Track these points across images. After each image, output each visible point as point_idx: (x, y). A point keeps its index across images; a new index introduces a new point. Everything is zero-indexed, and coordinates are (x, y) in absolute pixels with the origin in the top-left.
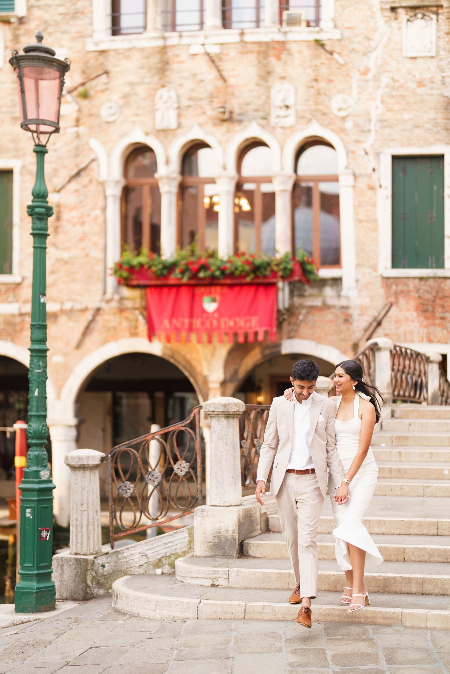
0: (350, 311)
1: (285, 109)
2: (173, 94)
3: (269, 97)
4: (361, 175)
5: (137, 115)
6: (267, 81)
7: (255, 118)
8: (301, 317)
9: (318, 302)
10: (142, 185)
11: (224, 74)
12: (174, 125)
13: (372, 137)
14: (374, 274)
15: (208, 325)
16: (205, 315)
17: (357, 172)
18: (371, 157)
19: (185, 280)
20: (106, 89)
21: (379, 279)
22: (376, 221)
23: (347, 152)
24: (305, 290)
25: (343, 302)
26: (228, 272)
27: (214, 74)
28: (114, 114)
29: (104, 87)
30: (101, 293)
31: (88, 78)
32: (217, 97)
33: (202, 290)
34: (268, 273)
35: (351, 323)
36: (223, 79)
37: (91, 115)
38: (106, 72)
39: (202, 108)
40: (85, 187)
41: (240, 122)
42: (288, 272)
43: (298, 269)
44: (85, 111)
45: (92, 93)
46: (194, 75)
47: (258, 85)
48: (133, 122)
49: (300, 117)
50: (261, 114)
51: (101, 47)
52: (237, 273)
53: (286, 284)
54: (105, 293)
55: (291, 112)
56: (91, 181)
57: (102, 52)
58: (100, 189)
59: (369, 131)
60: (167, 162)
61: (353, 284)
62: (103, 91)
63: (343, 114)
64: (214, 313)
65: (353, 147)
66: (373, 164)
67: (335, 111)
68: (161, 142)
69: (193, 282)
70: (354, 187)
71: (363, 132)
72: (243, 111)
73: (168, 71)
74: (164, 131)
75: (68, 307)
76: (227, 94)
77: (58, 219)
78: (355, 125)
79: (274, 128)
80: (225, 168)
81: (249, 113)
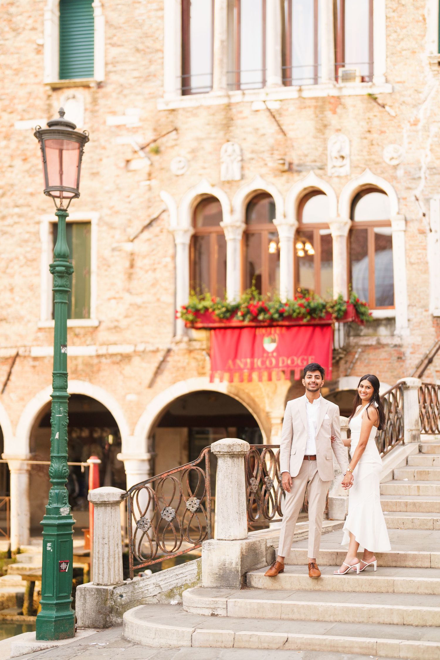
0: (403, 350)
1: (341, 159)
2: (237, 148)
3: (325, 149)
4: (412, 220)
5: (204, 168)
6: (323, 134)
7: (313, 169)
8: (357, 356)
9: (372, 341)
10: (210, 233)
11: (284, 128)
12: (238, 177)
13: (423, 182)
14: (425, 313)
15: (268, 363)
16: (265, 355)
17: (408, 218)
18: (421, 203)
19: (246, 323)
20: (176, 145)
21: (430, 318)
22: (427, 263)
23: (399, 199)
24: (361, 330)
25: (396, 341)
26: (286, 314)
27: (275, 127)
28: (183, 168)
29: (174, 143)
30: (171, 335)
31: (160, 135)
32: (277, 150)
33: (263, 331)
34: (323, 315)
35: (404, 361)
36: (283, 132)
37: (162, 169)
38: (176, 129)
39: (264, 160)
40: (157, 236)
41: (299, 172)
42: (342, 313)
43: (351, 310)
44: (157, 165)
45: (163, 149)
46: (257, 129)
47: (315, 137)
48: (201, 175)
49: (354, 167)
50: (318, 164)
51: (171, 106)
52: (295, 315)
53: (342, 324)
54: (175, 335)
55: (347, 161)
56: (161, 231)
57: (173, 110)
58: (171, 237)
59: (420, 178)
60: (232, 211)
61: (406, 323)
62: (172, 147)
63: (394, 162)
64: (273, 352)
65: (404, 194)
66: (424, 210)
67: (387, 160)
68: (226, 193)
69: (253, 324)
70: (405, 231)
71: (414, 179)
72: (301, 162)
73: (232, 126)
74: (229, 182)
75: (140, 348)
76: (287, 147)
77: (132, 266)
78: (406, 173)
79: (331, 177)
80: (285, 216)
81: (308, 164)
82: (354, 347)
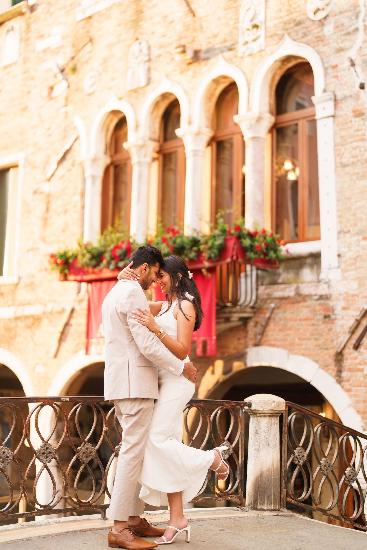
0: (331, 303)
1: (254, 30)
2: (144, 46)
3: (237, 21)
4: (345, 98)
5: (113, 79)
7: (222, 52)
8: (268, 315)
9: (290, 292)
10: (126, 160)
11: (193, 6)
12: (143, 82)
17: (339, 94)
18: (359, 68)
20: (90, 58)
23: (326, 69)
24: (279, 275)
25: (322, 290)
27: (183, 8)
28: (94, 84)
29: (88, 56)
30: (75, 291)
31: (77, 50)
35: (333, 322)
36: (192, 12)
37: (77, 90)
38: (91, 40)
40: (69, 171)
41: (207, 59)
44: (73, 87)
45: (79, 66)
46: (166, 16)
47: (226, 8)
48: (110, 88)
49: (270, 36)
50: (228, 44)
53: (254, 268)
54: (79, 292)
55: (261, 32)
56: (73, 165)
57: (90, 17)
58: (81, 170)
59: (357, 30)
60: (137, 127)
61: (335, 261)
62: (87, 61)
63: (321, 15)
65: (333, 60)
66: (362, 79)
67: (311, 15)
68: (132, 105)
70: (334, 116)
71: (348, 34)
72: (210, 46)
73: (141, 20)
74: (135, 91)
75: (49, 309)
76: (195, 30)
77: (48, 210)
78: (336, 27)
79: (242, 58)
80: (190, 123)
81: (217, 46)
82: (265, 301)
